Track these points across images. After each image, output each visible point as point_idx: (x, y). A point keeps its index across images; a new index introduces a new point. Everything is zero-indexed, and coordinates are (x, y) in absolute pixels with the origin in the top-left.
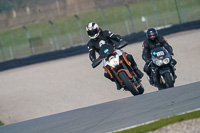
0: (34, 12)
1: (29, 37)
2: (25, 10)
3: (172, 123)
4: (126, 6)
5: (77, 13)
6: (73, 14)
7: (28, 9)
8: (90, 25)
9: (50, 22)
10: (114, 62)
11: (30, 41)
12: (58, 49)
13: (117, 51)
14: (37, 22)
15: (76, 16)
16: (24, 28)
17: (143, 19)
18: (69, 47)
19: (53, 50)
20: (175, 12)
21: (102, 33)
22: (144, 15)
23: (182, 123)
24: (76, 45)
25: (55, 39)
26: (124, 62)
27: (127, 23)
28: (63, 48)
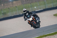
0: (4, 5)
1: (2, 12)
2: (1, 5)
3: (43, 37)
4: (30, 3)
5: (16, 6)
6: (15, 6)
7: (2, 5)
8: (24, 9)
9: (9, 8)
10: (31, 19)
11: (3, 14)
12: (11, 16)
13: (32, 16)
14: (5, 8)
15: (16, 7)
16: (1, 10)
17: (35, 7)
18: (14, 15)
19: (9, 16)
20: (44, 5)
21: (27, 11)
22: (35, 6)
23: (46, 37)
24: (16, 15)
25: (10, 13)
26: (33, 19)
27: (30, 8)
28: (12, 16)
